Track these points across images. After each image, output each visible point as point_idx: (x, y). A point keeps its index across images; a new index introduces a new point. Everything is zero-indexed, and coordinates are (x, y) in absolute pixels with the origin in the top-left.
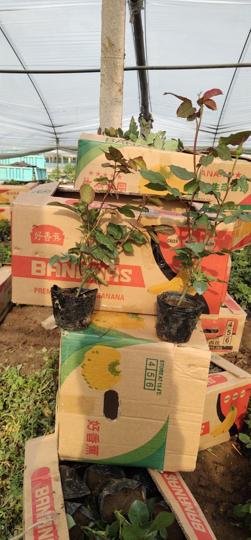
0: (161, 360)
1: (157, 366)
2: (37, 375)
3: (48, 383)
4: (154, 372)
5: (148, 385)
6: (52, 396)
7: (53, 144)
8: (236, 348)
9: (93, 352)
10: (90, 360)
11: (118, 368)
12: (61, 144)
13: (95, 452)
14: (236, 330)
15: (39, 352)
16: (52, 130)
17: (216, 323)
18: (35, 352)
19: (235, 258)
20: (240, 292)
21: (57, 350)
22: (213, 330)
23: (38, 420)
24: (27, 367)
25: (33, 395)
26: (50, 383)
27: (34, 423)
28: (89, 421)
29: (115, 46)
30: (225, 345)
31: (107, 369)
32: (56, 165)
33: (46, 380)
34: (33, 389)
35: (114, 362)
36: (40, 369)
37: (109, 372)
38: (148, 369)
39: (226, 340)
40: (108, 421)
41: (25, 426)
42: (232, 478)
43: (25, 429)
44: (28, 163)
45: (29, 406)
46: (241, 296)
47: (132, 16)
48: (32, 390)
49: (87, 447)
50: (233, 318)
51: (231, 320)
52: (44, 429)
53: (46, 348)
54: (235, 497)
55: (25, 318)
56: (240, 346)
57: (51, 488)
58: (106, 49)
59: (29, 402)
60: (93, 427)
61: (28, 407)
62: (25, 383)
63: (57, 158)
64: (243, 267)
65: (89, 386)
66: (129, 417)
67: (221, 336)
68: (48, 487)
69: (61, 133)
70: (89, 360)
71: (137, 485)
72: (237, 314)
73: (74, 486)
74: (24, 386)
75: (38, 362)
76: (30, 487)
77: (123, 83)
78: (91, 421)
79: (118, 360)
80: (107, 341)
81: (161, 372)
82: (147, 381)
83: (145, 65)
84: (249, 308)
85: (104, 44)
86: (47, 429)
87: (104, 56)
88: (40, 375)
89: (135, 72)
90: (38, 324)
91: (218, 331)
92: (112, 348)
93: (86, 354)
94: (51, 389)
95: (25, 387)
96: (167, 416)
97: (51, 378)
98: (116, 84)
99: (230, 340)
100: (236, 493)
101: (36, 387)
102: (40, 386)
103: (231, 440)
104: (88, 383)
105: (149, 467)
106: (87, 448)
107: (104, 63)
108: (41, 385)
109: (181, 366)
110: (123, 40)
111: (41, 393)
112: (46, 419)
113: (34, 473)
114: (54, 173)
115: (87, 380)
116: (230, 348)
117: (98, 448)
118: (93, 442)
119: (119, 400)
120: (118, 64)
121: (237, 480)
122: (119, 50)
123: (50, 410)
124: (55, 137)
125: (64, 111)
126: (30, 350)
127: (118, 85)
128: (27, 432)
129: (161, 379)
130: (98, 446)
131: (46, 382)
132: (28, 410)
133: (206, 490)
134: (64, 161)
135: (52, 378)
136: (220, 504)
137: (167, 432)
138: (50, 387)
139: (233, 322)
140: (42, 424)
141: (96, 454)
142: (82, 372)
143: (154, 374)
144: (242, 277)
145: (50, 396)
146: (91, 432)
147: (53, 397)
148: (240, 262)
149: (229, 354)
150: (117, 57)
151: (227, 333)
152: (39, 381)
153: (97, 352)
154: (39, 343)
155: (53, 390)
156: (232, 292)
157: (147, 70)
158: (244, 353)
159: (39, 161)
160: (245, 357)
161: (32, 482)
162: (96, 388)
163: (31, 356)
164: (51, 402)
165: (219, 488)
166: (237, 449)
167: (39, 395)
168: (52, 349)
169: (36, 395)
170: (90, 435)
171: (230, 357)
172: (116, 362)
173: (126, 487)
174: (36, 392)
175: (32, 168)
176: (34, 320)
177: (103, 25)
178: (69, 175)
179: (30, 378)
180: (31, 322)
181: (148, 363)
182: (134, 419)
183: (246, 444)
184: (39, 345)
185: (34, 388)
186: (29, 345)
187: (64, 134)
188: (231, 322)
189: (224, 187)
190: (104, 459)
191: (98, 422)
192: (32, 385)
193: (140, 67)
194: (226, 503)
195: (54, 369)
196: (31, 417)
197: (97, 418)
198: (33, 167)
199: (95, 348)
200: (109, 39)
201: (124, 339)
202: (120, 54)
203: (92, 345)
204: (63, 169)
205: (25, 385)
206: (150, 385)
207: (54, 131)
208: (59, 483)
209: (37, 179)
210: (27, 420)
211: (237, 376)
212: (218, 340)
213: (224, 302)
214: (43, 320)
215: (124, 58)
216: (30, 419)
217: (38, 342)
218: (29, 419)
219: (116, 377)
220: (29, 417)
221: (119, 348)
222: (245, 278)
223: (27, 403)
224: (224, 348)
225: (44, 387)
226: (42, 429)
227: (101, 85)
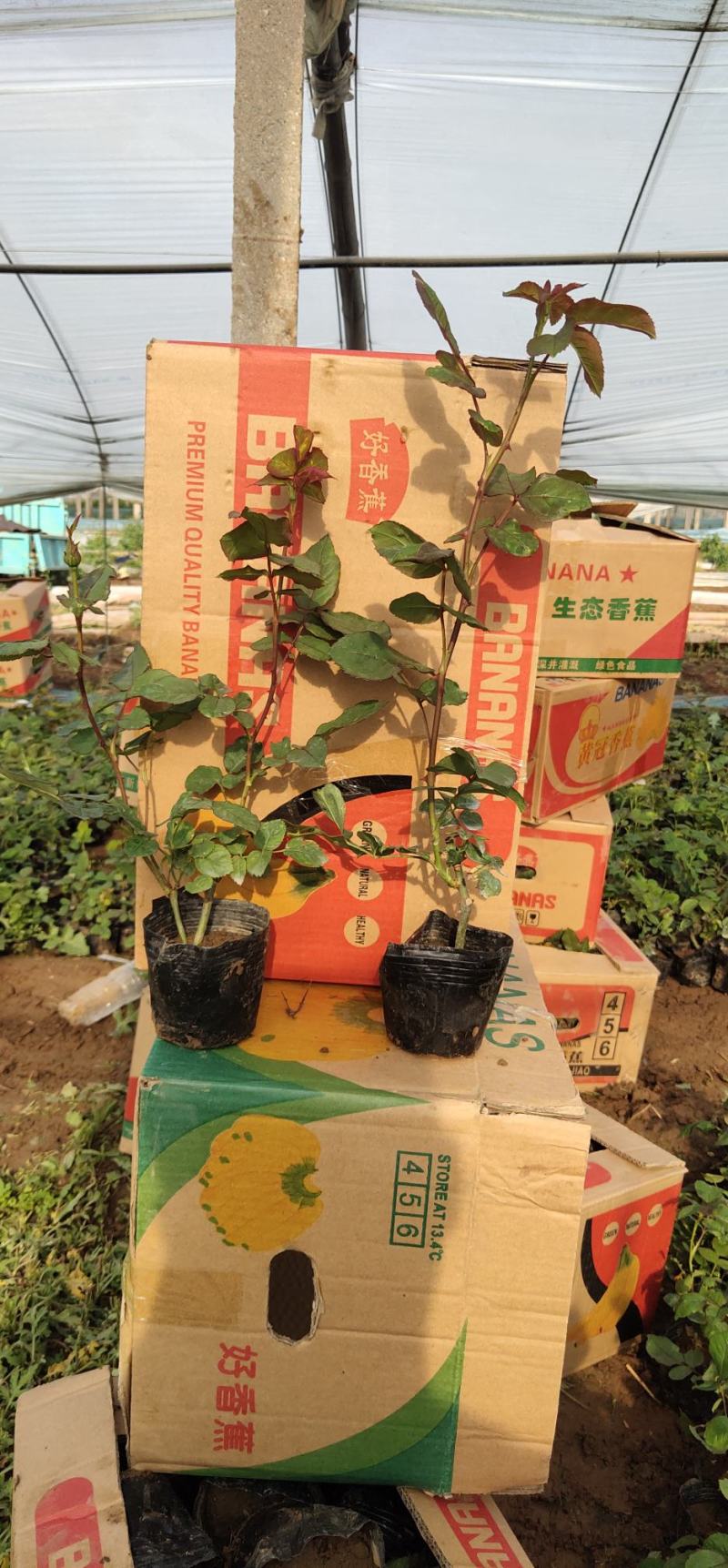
0: (440, 1157)
1: (429, 1174)
2: (46, 1169)
3: (80, 1195)
4: (421, 1192)
5: (404, 1230)
6: (92, 1234)
7: (87, 471)
8: (629, 1074)
9: (236, 1136)
10: (228, 1162)
11: (311, 1182)
12: (115, 471)
13: (242, 1444)
14: (628, 1020)
15: (51, 1097)
16: (86, 430)
17: (572, 1000)
18: (42, 1097)
19: (618, 799)
20: (640, 906)
21: (106, 1090)
22: (565, 1020)
23: (52, 1313)
24: (16, 1145)
25: (36, 1231)
26: (86, 1195)
27: (39, 1323)
28: (223, 1346)
29: (272, 208)
30: (598, 1063)
31: (278, 1186)
32: (98, 524)
33: (73, 1187)
34: (34, 1213)
35: (299, 1165)
36: (56, 1152)
37: (283, 1196)
38: (403, 1184)
39: (601, 1049)
40: (281, 1346)
41: (11, 1332)
42: (629, 1470)
43: (11, 1342)
44: (17, 520)
45: (24, 1267)
46: (641, 917)
47: (318, 118)
48: (32, 1219)
49: (218, 1427)
50: (619, 984)
51: (615, 990)
52: (69, 1339)
53: (74, 1085)
54: (638, 1530)
55: (10, 991)
56: (642, 1064)
57: (96, 1547)
58: (247, 214)
59: (23, 1254)
60: (237, 1364)
61: (21, 1272)
62: (11, 1195)
63: (101, 505)
64: (642, 826)
65: (224, 1241)
66: (346, 1329)
67: (588, 1036)
68: (86, 1541)
69: (114, 442)
70: (224, 1160)
71: (357, 1524)
72: (632, 973)
73: (166, 1534)
74: (8, 1207)
75: (49, 1127)
76: (33, 1545)
77: (296, 311)
78: (229, 1348)
79: (311, 1159)
80: (278, 1102)
81: (440, 1191)
82: (399, 1220)
83: (356, 253)
84: (662, 951)
85: (243, 202)
86: (78, 1341)
87: (242, 235)
88: (57, 1169)
89: (330, 275)
90: (48, 1009)
91: (576, 1022)
92: (292, 1123)
93: (213, 1144)
94: (91, 1213)
95: (12, 1208)
96: (462, 1325)
97: (89, 1178)
98: (276, 315)
99: (611, 1047)
100: (641, 1517)
101: (45, 1208)
102: (55, 1205)
103: (622, 1352)
104: (220, 1230)
105: (403, 1483)
106: (217, 1432)
107: (243, 254)
108: (59, 1200)
109: (500, 1171)
110: (296, 190)
111: (60, 1224)
112: (75, 1308)
113: (44, 1498)
114: (92, 548)
115: (216, 1223)
116: (614, 1071)
117: (250, 1429)
118: (236, 1412)
119: (315, 1280)
120: (283, 259)
121: (644, 1476)
122: (285, 218)
123: (85, 1278)
124: (97, 451)
125: (123, 379)
126: (26, 1092)
127: (283, 318)
128: (16, 1351)
129: (441, 1213)
130: (251, 1425)
131: (75, 1191)
132: (20, 1280)
133: (556, 1513)
134: (120, 512)
135: (93, 1178)
136: (596, 1553)
137: (461, 1373)
138: (87, 1208)
139: (621, 997)
140: (64, 1325)
141: (246, 1448)
142: (202, 1196)
143: (419, 1198)
144: (642, 858)
145: (88, 1234)
146: (230, 1381)
147: (95, 1238)
148: (636, 814)
149: (611, 1088)
150: (279, 237)
151: (602, 1027)
152: (54, 1191)
153: (248, 1137)
154: (51, 1068)
155: (95, 1216)
156: (615, 902)
157: (361, 269)
158: (654, 1084)
159: (51, 517)
160: (656, 1097)
161: (38, 1527)
162: (245, 1246)
163: (28, 1110)
164: (90, 1253)
165: (592, 1503)
166: (642, 1379)
167: (54, 1232)
168: (91, 1086)
169: (45, 1232)
170: (227, 1389)
171: (614, 1100)
172: (306, 1166)
173: (325, 1532)
174: (45, 1223)
175: (26, 536)
176: (37, 997)
177: (238, 149)
178: (136, 553)
179: (25, 1182)
180: (29, 1003)
181: (403, 1165)
182: (362, 1335)
183: (669, 1369)
184: (52, 1074)
185: (38, 1209)
186: (22, 1077)
187: (123, 443)
188: (613, 995)
189: (588, 610)
190: (272, 1464)
191: (253, 1350)
192: (32, 1203)
193: (343, 259)
194: (613, 1551)
195: (98, 1150)
196: (30, 1305)
197: (249, 1336)
198: (31, 532)
199: (244, 1123)
200: (256, 189)
201: (331, 1096)
202: (287, 231)
203: (231, 1116)
204: (116, 535)
205: (12, 1202)
206: (409, 1233)
207: (92, 435)
208: (122, 1530)
209: (43, 568)
210: (19, 1312)
211: (636, 1164)
212: (577, 1050)
213: (593, 937)
214: (65, 998)
215: (300, 242)
216: (27, 1310)
217: (49, 1064)
218: (22, 1310)
219: (307, 1210)
220: (23, 1304)
221: (314, 1123)
222: (651, 862)
223: (16, 1258)
224: (594, 1071)
225: (69, 1207)
226: (63, 1338)
227: (235, 317)
